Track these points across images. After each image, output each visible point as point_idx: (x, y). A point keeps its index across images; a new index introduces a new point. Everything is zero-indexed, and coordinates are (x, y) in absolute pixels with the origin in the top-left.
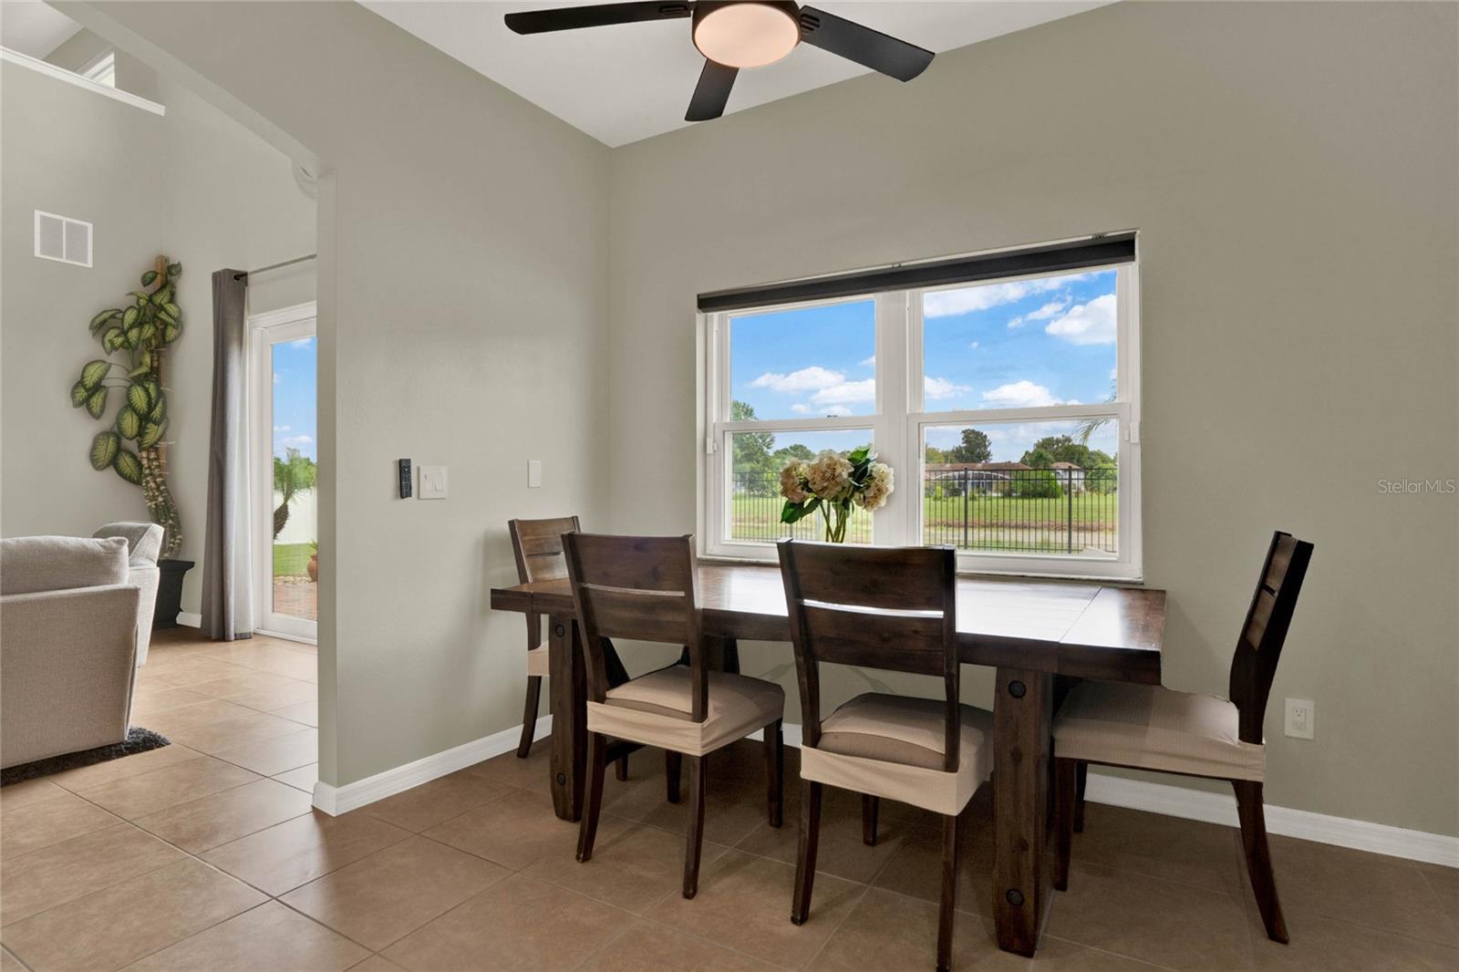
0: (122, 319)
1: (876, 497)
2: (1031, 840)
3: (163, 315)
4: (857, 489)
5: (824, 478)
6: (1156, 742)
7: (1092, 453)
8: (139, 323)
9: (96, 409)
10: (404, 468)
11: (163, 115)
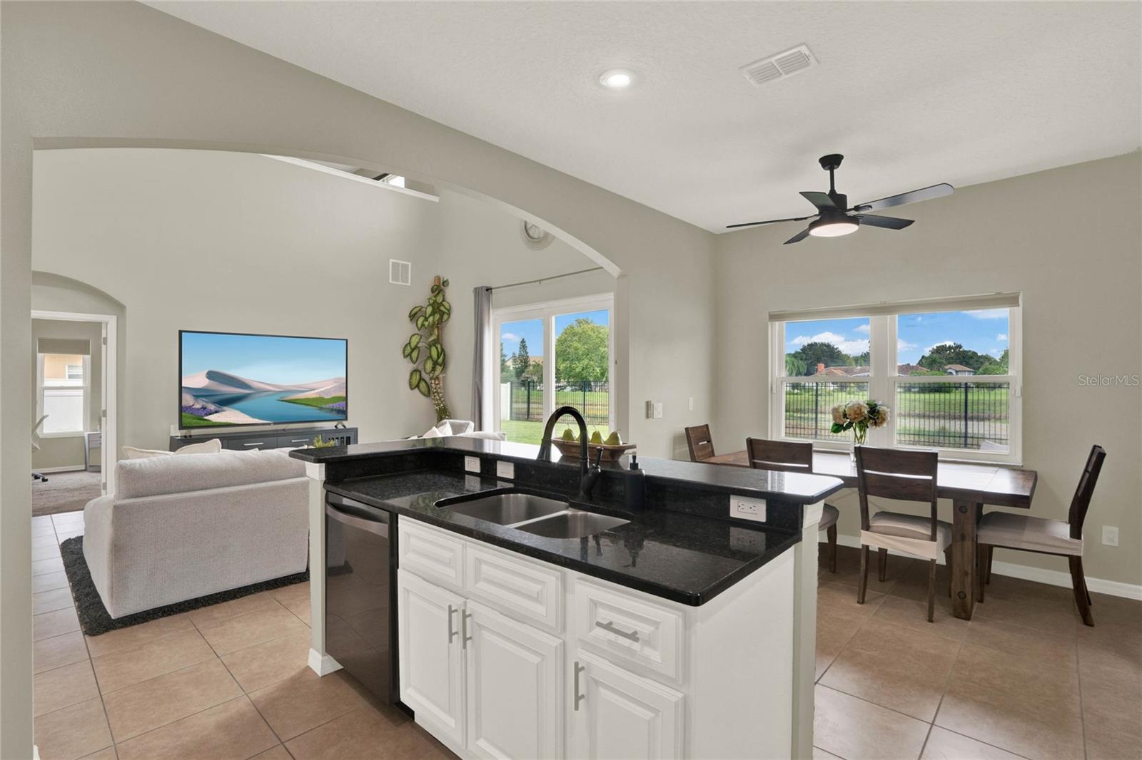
0: (426, 312)
1: (881, 423)
2: (970, 572)
3: (442, 308)
4: (870, 418)
5: (855, 413)
6: (1029, 538)
7: (980, 357)
8: (433, 313)
9: (414, 359)
10: (648, 405)
11: (437, 201)
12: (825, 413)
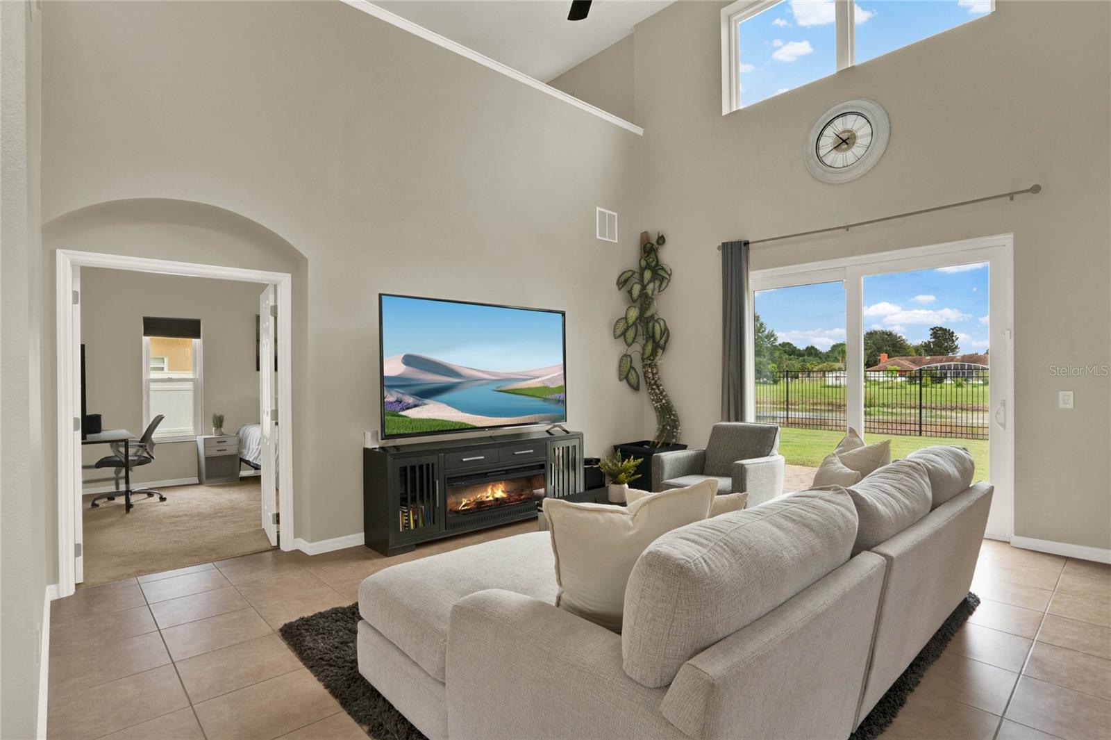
0: (641, 277)
3: (661, 272)
8: (653, 280)
9: (630, 340)
11: (642, 135)
12: (874, 406)
